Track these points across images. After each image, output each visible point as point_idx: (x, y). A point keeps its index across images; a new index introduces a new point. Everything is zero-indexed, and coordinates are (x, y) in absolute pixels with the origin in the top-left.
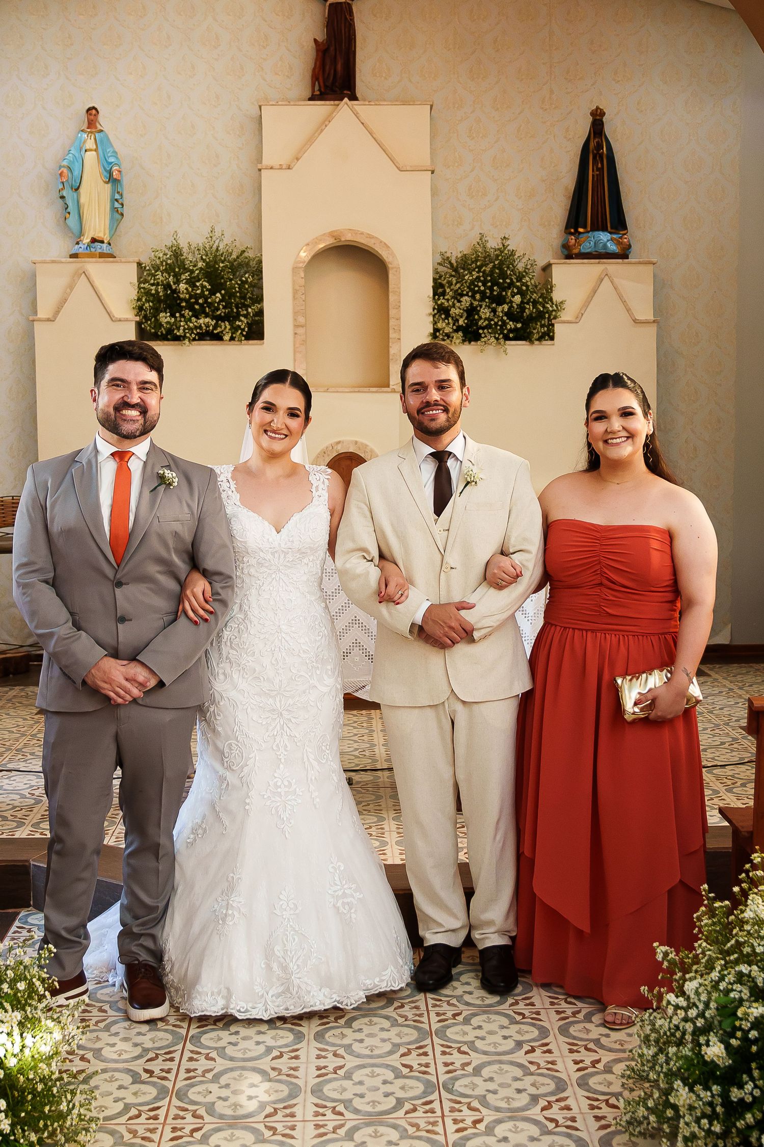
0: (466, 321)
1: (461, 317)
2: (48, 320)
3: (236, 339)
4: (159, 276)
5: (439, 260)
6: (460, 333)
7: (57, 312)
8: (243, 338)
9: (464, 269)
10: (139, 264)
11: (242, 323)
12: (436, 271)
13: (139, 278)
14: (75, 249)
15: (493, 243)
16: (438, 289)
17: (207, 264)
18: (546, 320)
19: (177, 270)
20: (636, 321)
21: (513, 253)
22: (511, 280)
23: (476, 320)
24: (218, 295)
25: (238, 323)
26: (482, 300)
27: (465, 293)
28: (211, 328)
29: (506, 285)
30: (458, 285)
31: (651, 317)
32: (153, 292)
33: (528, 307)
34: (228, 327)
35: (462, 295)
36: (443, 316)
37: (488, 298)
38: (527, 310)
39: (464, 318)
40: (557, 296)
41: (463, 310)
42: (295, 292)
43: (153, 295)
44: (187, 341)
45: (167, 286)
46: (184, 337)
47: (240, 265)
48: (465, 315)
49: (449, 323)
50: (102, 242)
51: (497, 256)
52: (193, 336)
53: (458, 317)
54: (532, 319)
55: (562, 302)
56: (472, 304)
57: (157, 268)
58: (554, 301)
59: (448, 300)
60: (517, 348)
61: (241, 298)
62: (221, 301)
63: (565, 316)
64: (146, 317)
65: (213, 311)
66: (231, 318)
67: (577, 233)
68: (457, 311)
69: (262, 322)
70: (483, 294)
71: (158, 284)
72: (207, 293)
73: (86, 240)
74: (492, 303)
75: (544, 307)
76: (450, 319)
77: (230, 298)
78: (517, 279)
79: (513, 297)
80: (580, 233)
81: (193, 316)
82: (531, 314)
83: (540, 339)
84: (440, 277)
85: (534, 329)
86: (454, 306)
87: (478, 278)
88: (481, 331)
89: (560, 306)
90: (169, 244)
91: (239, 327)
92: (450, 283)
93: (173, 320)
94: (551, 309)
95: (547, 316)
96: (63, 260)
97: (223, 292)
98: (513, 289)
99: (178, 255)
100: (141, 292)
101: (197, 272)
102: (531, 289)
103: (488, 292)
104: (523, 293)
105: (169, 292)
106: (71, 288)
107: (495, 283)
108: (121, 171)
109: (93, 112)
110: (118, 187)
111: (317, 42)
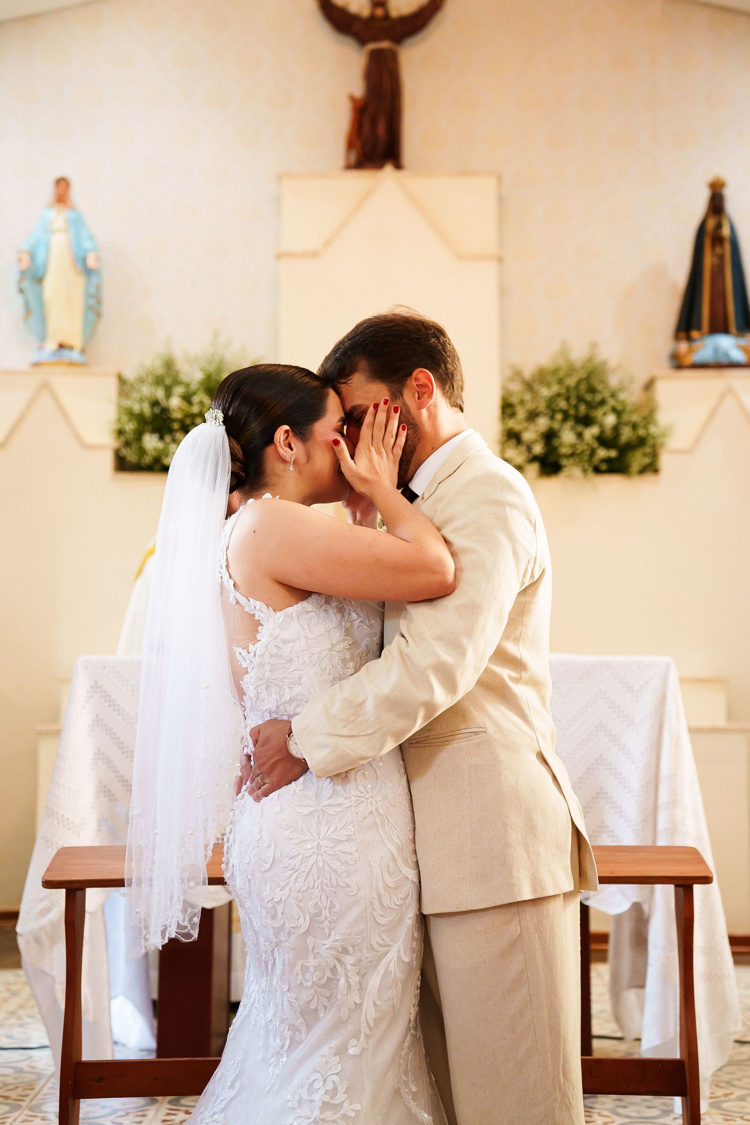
0: (543, 449)
1: (537, 443)
4: (144, 390)
5: (508, 373)
6: (536, 465)
9: (539, 383)
10: (120, 377)
12: (504, 388)
13: (119, 394)
14: (36, 357)
15: (578, 354)
16: (507, 408)
17: (209, 376)
18: (649, 449)
19: (168, 382)
21: (604, 364)
22: (603, 396)
23: (556, 447)
26: (564, 421)
29: (596, 402)
32: (137, 410)
33: (625, 429)
35: (537, 416)
36: (513, 443)
37: (573, 418)
38: (624, 435)
39: (540, 444)
40: (663, 418)
41: (539, 434)
43: (136, 414)
45: (155, 403)
48: (542, 441)
49: (522, 452)
50: (71, 348)
51: (584, 367)
53: (532, 444)
54: (630, 447)
55: (670, 427)
56: (550, 426)
57: (141, 380)
58: (659, 424)
59: (520, 423)
60: (612, 483)
63: (673, 443)
64: (127, 444)
67: (689, 339)
68: (531, 436)
70: (565, 413)
73: (51, 346)
74: (577, 425)
75: (646, 431)
78: (609, 396)
79: (605, 417)
80: (694, 339)
82: (629, 440)
83: (643, 470)
84: (510, 395)
85: (633, 460)
86: (526, 429)
87: (558, 395)
89: (666, 431)
90: (160, 351)
92: (522, 402)
93: (161, 444)
94: (655, 434)
95: (650, 442)
96: (23, 369)
98: (606, 408)
99: (169, 364)
100: (120, 411)
101: (194, 387)
102: (629, 408)
103: (572, 412)
104: (618, 412)
105: (157, 410)
106: (31, 403)
107: (580, 400)
108: (98, 259)
109: (63, 184)
110: (94, 279)
111: (353, 99)
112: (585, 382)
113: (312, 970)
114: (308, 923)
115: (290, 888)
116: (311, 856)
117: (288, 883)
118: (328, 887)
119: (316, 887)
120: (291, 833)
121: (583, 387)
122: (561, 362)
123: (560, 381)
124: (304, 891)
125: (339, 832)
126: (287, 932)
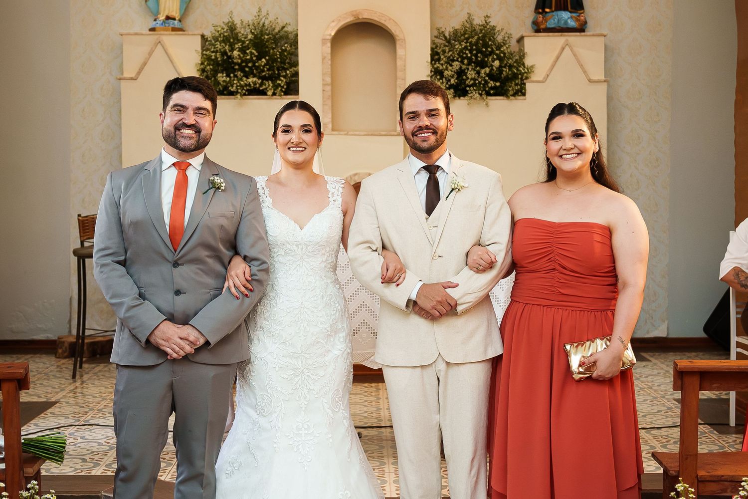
0: (456, 81)
1: (453, 77)
2: (132, 79)
3: (277, 94)
4: (218, 45)
5: (436, 33)
6: (452, 91)
7: (139, 73)
8: (283, 94)
9: (455, 41)
10: (203, 36)
11: (282, 82)
12: (433, 42)
13: (202, 47)
14: (152, 24)
15: (478, 21)
16: (435, 56)
17: (256, 36)
18: (520, 80)
19: (232, 40)
20: (590, 81)
21: (493, 28)
22: (492, 49)
23: (464, 80)
24: (263, 60)
25: (279, 82)
26: (469, 64)
27: (455, 59)
28: (258, 86)
29: (488, 53)
30: (451, 53)
31: (603, 78)
32: (213, 57)
33: (505, 69)
34: (271, 85)
35: (453, 61)
36: (438, 77)
37: (474, 63)
38: (504, 73)
39: (455, 78)
40: (528, 62)
41: (454, 72)
42: (324, 58)
43: (213, 60)
44: (239, 96)
45: (224, 53)
46: (237, 93)
47: (281, 37)
48: (456, 76)
49: (443, 83)
50: (174, 19)
51: (481, 30)
52: (244, 91)
53: (450, 78)
54: (508, 79)
55: (532, 67)
56: (461, 67)
57: (216, 39)
58: (526, 65)
59: (442, 65)
60: (497, 103)
61: (281, 62)
62: (266, 65)
63: (534, 77)
65: (259, 73)
66: (273, 78)
67: (544, 12)
68: (450, 73)
69: (297, 82)
70: (470, 59)
71: (217, 52)
72: (254, 58)
73: (162, 17)
74: (476, 67)
75: (518, 70)
76: (444, 79)
77: (273, 63)
78: (496, 48)
79: (493, 62)
80: (547, 12)
81: (244, 76)
82: (507, 76)
83: (514, 95)
84: (437, 47)
85: (510, 87)
86: (447, 69)
87: (466, 47)
88: (468, 89)
89: (530, 70)
90: (226, 21)
91: (279, 85)
92: (444, 52)
93: (228, 79)
94: (523, 71)
95: (520, 76)
96: (144, 32)
97: (267, 58)
98: (494, 56)
99: (232, 29)
100: (203, 57)
101: (247, 43)
102: (507, 55)
103: (474, 58)
104: (501, 59)
105: (225, 58)
106: (150, 54)
107: (479, 51)
112: (481, 40)
121: (480, 43)
122: (468, 26)
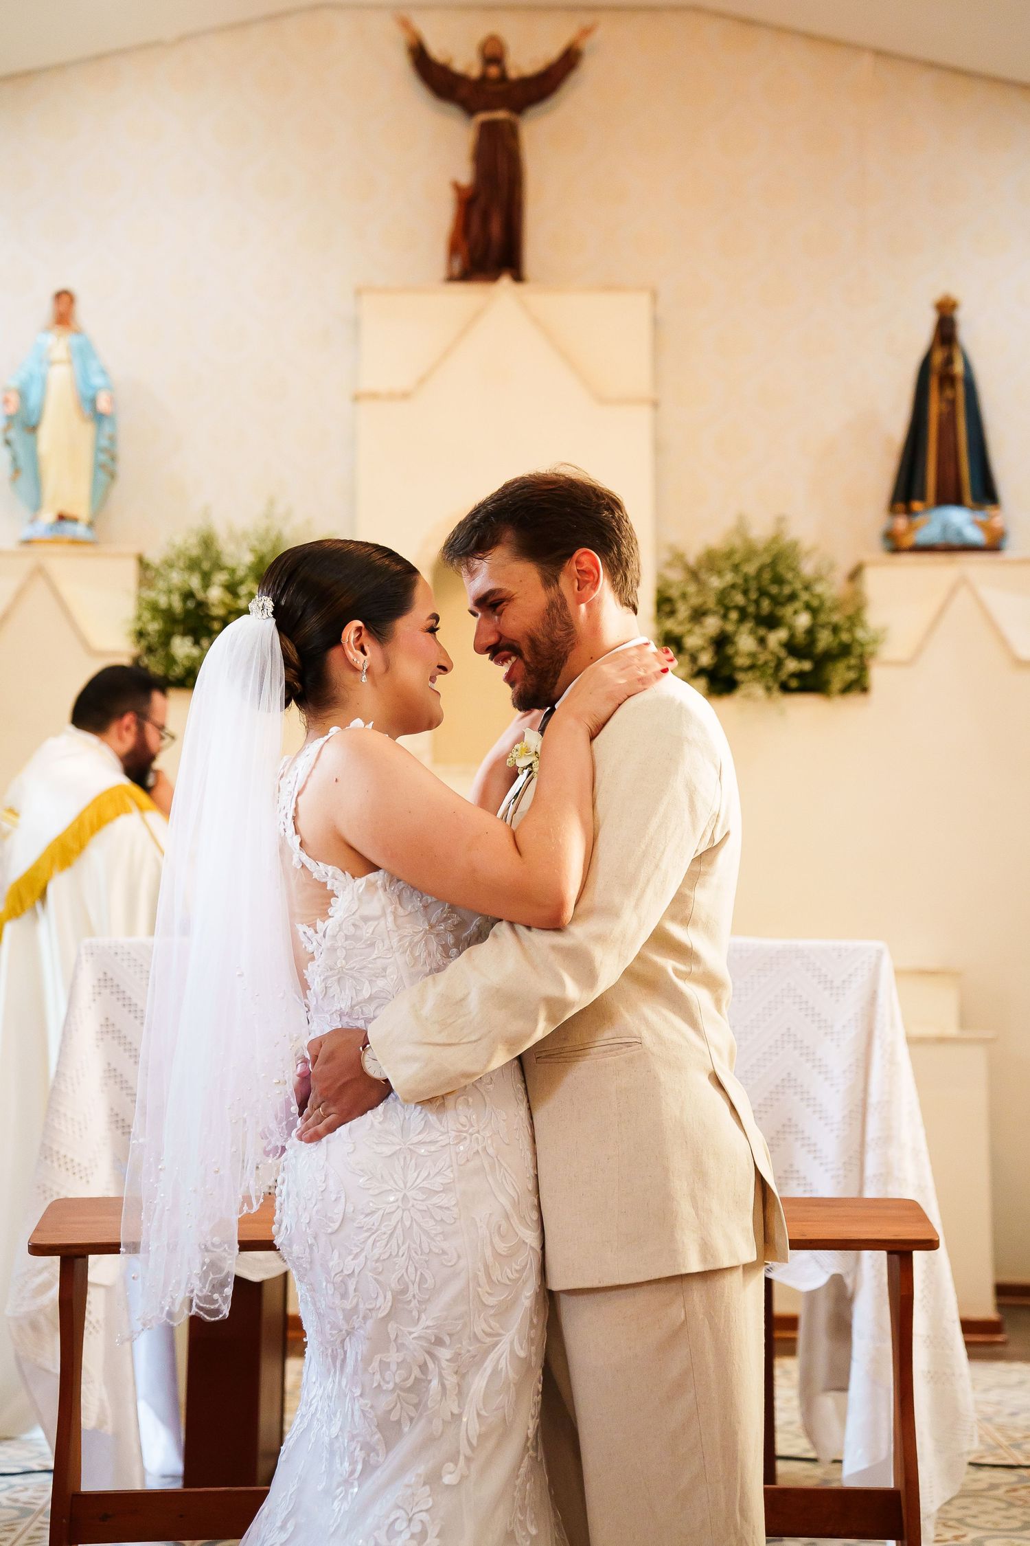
0: (713, 659)
1: (704, 651)
4: (174, 577)
5: (666, 556)
6: (703, 681)
9: (708, 570)
10: (141, 559)
12: (660, 577)
13: (140, 582)
14: (27, 532)
15: (760, 531)
16: (665, 604)
17: (263, 560)
18: (856, 659)
19: (206, 566)
20: (1018, 661)
21: (794, 545)
22: (793, 588)
23: (730, 656)
26: (741, 621)
27: (713, 609)
29: (783, 597)
30: (700, 599)
32: (163, 604)
33: (823, 633)
35: (705, 614)
37: (753, 618)
38: (822, 641)
39: (709, 653)
40: (874, 618)
41: (708, 640)
43: (162, 610)
45: (188, 595)
48: (711, 648)
49: (684, 662)
50: (75, 520)
51: (768, 549)
53: (698, 653)
54: (830, 657)
55: (884, 630)
56: (722, 629)
57: (170, 564)
58: (869, 626)
59: (681, 623)
60: (805, 707)
63: (889, 652)
64: (150, 650)
67: (909, 512)
68: (697, 642)
71: (171, 591)
73: (48, 517)
74: (758, 627)
75: (852, 635)
78: (802, 588)
79: (796, 616)
80: (915, 512)
82: (827, 647)
83: (847, 689)
84: (668, 586)
85: (834, 674)
86: (690, 632)
87: (733, 586)
89: (879, 637)
90: (195, 527)
92: (684, 596)
94: (863, 639)
95: (857, 650)
98: (798, 605)
99: (207, 543)
100: (140, 604)
101: (241, 573)
102: (828, 604)
103: (751, 609)
104: (813, 611)
105: (191, 604)
106: (20, 594)
107: (763, 593)
108: (112, 401)
109: (65, 299)
110: (107, 429)
111: (457, 187)
112: (769, 569)
113: (393, 1367)
114: (390, 1304)
115: (366, 1257)
116: (394, 1212)
117: (362, 1250)
118: (417, 1254)
119: (400, 1254)
120: (368, 1180)
121: (767, 576)
122: (738, 542)
123: (736, 568)
124: (384, 1260)
125: (432, 1179)
126: (361, 1316)
